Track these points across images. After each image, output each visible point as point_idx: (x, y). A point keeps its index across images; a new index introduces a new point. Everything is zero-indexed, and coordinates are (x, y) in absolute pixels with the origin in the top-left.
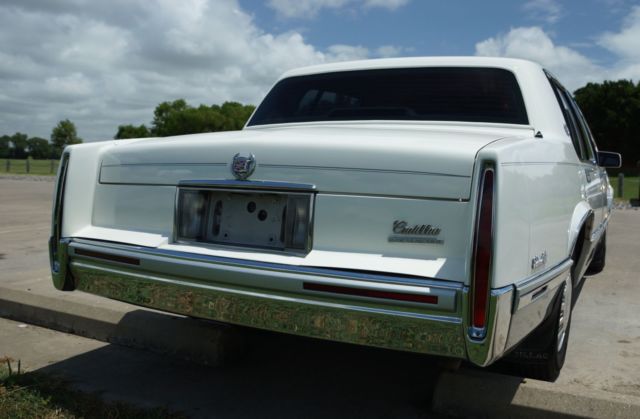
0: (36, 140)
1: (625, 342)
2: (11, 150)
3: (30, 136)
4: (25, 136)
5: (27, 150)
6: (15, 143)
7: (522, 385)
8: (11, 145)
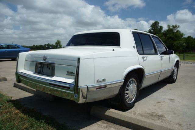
0: (52, 45)
1: (159, 102)
2: (47, 48)
3: (51, 44)
4: (50, 44)
5: (50, 48)
6: (48, 46)
7: (109, 110)
8: (47, 46)
